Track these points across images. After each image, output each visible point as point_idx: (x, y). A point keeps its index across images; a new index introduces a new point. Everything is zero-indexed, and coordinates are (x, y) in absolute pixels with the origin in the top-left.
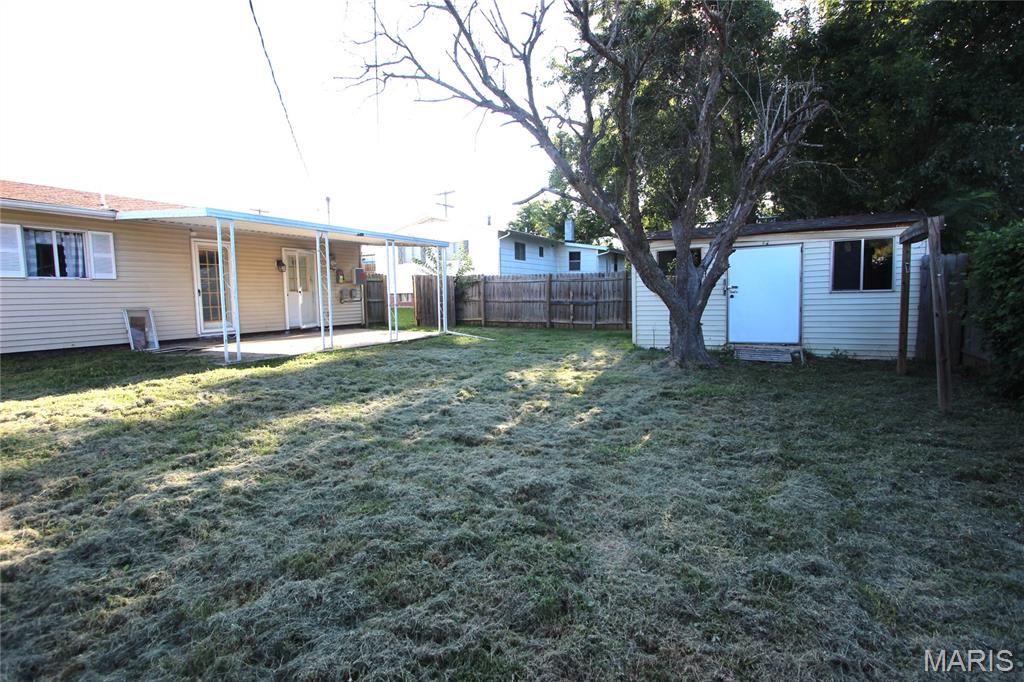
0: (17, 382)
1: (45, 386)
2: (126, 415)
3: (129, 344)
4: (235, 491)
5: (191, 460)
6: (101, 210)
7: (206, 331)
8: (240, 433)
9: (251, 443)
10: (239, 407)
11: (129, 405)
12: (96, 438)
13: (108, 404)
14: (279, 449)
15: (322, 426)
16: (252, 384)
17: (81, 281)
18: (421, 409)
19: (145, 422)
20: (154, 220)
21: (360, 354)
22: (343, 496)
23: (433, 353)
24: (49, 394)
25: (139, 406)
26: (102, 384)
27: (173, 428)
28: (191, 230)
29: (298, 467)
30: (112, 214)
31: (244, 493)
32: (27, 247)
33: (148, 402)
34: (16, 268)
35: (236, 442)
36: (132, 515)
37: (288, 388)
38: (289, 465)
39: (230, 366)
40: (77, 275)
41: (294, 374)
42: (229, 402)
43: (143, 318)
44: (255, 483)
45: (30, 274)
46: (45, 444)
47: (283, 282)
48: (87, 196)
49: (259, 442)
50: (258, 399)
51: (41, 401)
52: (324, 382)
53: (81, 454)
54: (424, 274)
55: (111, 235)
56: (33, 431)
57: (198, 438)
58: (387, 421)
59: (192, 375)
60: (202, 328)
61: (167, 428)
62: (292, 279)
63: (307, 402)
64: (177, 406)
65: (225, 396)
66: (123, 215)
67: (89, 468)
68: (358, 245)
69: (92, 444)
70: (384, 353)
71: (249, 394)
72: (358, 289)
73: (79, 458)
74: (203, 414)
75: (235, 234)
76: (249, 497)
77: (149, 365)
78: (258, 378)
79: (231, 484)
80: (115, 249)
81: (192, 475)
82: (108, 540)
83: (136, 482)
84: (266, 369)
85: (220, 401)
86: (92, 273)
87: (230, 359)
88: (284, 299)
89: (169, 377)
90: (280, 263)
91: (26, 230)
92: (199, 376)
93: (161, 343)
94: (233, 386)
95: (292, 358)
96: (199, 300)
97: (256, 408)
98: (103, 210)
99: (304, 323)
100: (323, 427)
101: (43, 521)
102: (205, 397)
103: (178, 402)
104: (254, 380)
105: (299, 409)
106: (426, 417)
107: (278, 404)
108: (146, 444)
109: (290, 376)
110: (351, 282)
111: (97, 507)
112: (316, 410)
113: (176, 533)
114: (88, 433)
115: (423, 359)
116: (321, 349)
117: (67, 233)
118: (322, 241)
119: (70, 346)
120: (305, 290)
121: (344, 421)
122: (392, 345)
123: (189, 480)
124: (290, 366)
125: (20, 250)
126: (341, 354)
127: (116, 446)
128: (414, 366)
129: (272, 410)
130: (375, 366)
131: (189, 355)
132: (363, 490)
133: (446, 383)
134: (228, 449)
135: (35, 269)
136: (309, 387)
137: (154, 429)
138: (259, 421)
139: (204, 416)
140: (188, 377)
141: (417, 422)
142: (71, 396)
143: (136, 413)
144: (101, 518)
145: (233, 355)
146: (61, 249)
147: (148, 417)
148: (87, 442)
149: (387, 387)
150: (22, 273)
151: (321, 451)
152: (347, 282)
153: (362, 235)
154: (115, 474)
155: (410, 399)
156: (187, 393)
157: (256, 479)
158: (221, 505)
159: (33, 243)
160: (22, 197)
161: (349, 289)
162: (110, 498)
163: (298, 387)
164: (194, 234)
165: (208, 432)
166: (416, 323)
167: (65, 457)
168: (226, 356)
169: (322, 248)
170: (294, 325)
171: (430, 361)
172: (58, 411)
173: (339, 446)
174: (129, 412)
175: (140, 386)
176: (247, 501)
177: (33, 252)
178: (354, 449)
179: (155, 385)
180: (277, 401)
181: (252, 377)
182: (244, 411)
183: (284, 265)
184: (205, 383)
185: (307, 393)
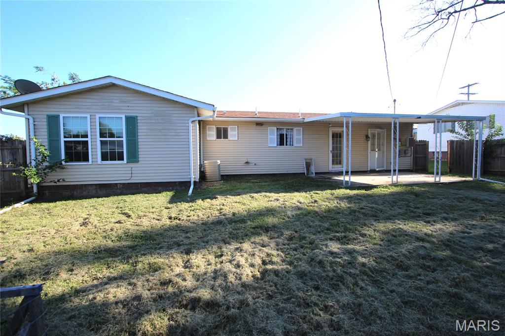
0: (274, 185)
1: (281, 188)
2: (308, 206)
3: (304, 173)
4: (364, 265)
5: (337, 237)
6: (299, 119)
7: (333, 169)
8: (359, 228)
9: (365, 235)
10: (354, 211)
11: (308, 201)
12: (299, 215)
13: (302, 200)
14: (382, 243)
15: (404, 233)
16: (358, 199)
17: (291, 147)
18: (482, 238)
19: (315, 211)
20: (317, 121)
21: (416, 188)
22: (437, 295)
23: (474, 194)
24: (283, 192)
25: (312, 203)
26: (298, 191)
27: (326, 217)
28: (330, 124)
29: (398, 260)
30: (303, 120)
31: (369, 268)
32: (277, 135)
33: (316, 201)
34: (274, 143)
35: (357, 232)
36: (318, 262)
37: (376, 204)
38: (391, 256)
39: (346, 188)
40: (290, 145)
41: (379, 196)
42: (349, 208)
43: (310, 163)
44: (373, 262)
45: (277, 145)
46: (283, 214)
47: (368, 146)
48: (294, 114)
49: (369, 236)
50: (362, 209)
51: (281, 194)
52: (397, 204)
53: (294, 221)
54: (456, 139)
55: (302, 128)
56: (279, 207)
57: (338, 225)
58: (454, 242)
59: (330, 191)
60: (332, 168)
61: (324, 216)
62: (373, 145)
63: (391, 215)
64: (327, 205)
65: (346, 204)
66: (307, 120)
67: (297, 229)
68: (411, 124)
69: (298, 218)
70: (433, 190)
71: (357, 204)
72: (410, 149)
73: (294, 223)
74: (337, 211)
75: (352, 124)
76: (371, 271)
77: (314, 183)
78: (360, 196)
79: (361, 260)
80: (303, 134)
81: (339, 246)
82: (310, 272)
83: (316, 242)
84: (363, 192)
85: (345, 207)
86: (295, 144)
87: (345, 184)
88: (368, 154)
89: (322, 191)
90: (367, 137)
91: (277, 129)
92: (334, 191)
93: (316, 173)
94: (349, 198)
95: (376, 187)
96: (331, 155)
97: (363, 214)
98: (300, 119)
99: (377, 168)
100: (406, 235)
101: (285, 250)
102: (337, 203)
103: (327, 203)
104: (359, 197)
105: (387, 219)
106: (490, 246)
107: (373, 213)
108: (317, 223)
109: (377, 198)
110: (406, 145)
111: (302, 250)
112: (399, 222)
113: (338, 281)
114: (297, 212)
115: (466, 197)
116: (391, 183)
117: (288, 129)
118: (395, 124)
119: (286, 172)
120: (379, 150)
121: (420, 234)
122: (436, 185)
123: (338, 248)
124: (375, 191)
125: (275, 137)
126: (404, 187)
127: (307, 221)
128: (460, 202)
129: (371, 216)
130: (429, 198)
131: (327, 180)
132: (454, 296)
133: (496, 220)
134: (354, 236)
135: (279, 143)
136: (389, 205)
137: (319, 215)
138: (367, 222)
139: (339, 213)
140: (329, 191)
141: (481, 248)
142: (288, 194)
143: (311, 206)
144: (304, 256)
145: (347, 182)
146: (286, 135)
147: (316, 209)
148: (296, 216)
149: (445, 215)
150: (275, 145)
151: (410, 253)
152: (404, 145)
153: (420, 118)
154: (307, 235)
155: (467, 227)
156: (330, 200)
157: (374, 261)
158: (358, 272)
159: (279, 133)
160: (277, 117)
161: (404, 149)
162: (307, 247)
163: (382, 204)
164: (331, 125)
165: (343, 223)
166: (448, 170)
167: (289, 221)
168: (344, 182)
169: (395, 127)
170: (372, 168)
171: (473, 200)
172: (286, 200)
173: (422, 252)
174: (309, 205)
175: (312, 193)
176: (371, 274)
177: (279, 137)
178: (434, 258)
179: (317, 193)
180: (372, 211)
181: (357, 195)
182: (357, 214)
183: (369, 137)
184: (336, 195)
185: (388, 209)
